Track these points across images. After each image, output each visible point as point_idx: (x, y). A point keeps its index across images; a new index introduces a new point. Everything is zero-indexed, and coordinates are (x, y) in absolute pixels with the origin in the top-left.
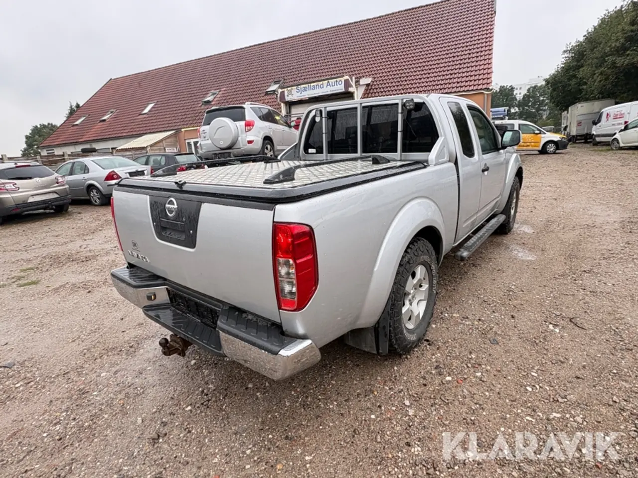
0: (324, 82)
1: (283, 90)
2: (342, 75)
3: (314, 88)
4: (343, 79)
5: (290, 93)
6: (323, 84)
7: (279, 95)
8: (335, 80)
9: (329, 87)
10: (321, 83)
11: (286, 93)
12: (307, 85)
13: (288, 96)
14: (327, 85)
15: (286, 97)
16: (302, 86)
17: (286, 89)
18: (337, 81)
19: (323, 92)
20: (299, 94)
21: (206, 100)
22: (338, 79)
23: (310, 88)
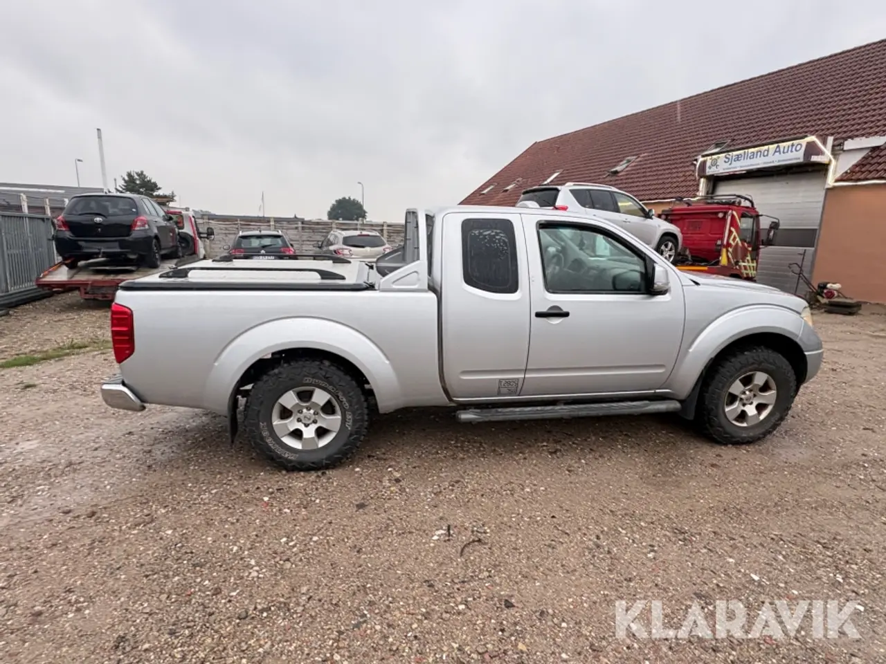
0: (771, 146)
1: (705, 158)
2: (804, 134)
3: (753, 155)
4: (804, 142)
5: (715, 164)
6: (768, 151)
7: (698, 166)
8: (790, 143)
9: (777, 154)
10: (766, 147)
11: (708, 164)
12: (741, 152)
13: (710, 168)
14: (776, 152)
15: (707, 170)
16: (735, 153)
17: (709, 158)
18: (793, 145)
19: (765, 163)
20: (727, 165)
21: (614, 169)
22: (796, 142)
23: (745, 157)
